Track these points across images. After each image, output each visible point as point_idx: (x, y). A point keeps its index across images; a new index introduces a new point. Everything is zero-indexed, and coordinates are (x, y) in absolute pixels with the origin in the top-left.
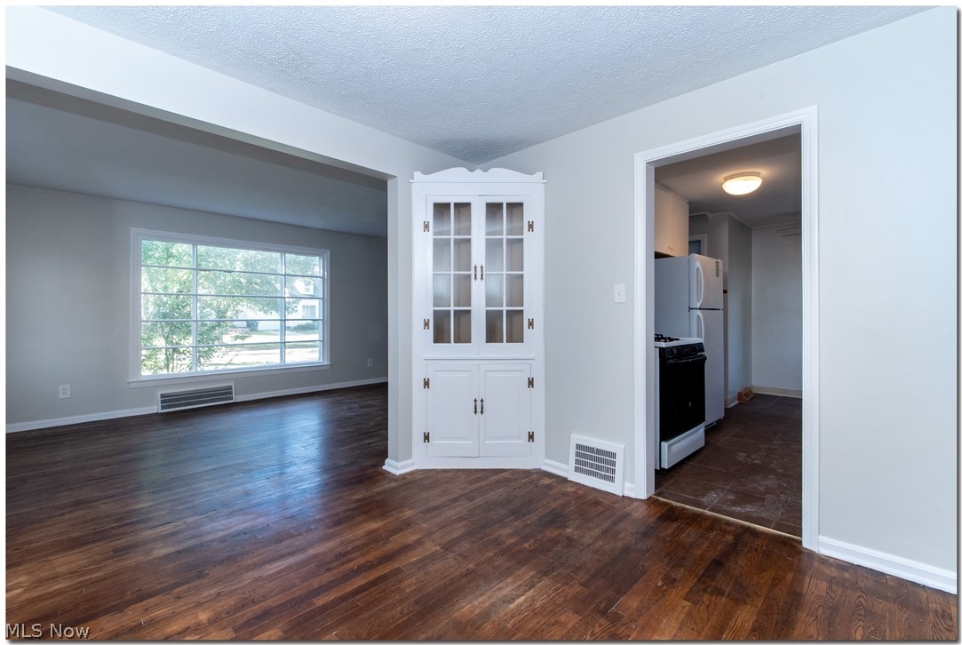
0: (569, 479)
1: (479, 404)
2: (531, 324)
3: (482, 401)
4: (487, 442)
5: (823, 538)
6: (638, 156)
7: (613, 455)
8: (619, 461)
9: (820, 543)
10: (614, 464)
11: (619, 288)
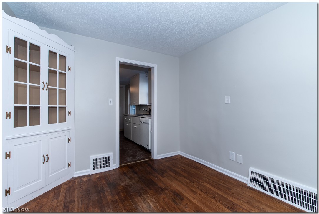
0: (91, 174)
1: (46, 157)
2: (69, 113)
3: (47, 155)
4: (49, 176)
5: (158, 156)
6: (117, 58)
7: (109, 157)
8: (111, 159)
9: (157, 157)
10: (110, 160)
11: (111, 100)
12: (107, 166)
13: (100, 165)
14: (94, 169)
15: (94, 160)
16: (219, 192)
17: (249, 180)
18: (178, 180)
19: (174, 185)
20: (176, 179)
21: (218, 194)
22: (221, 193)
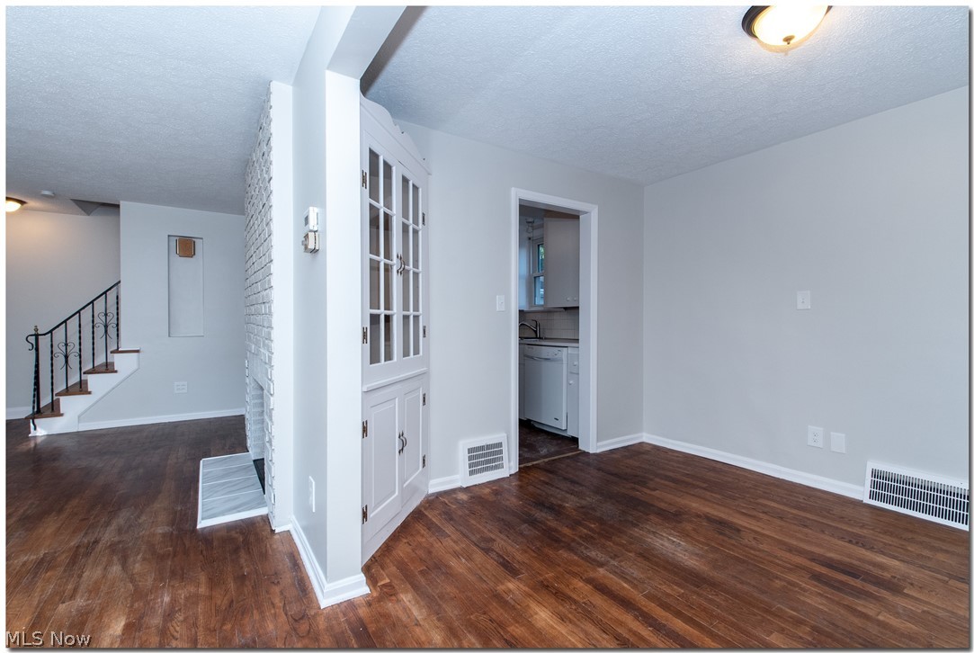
0: (464, 487)
2: (425, 332)
3: (403, 435)
4: (404, 486)
5: (599, 444)
6: (513, 191)
7: (500, 445)
8: (505, 448)
9: (598, 447)
10: (501, 452)
11: (499, 299)
12: (496, 467)
13: (483, 463)
14: (472, 473)
15: (470, 451)
16: (809, 516)
17: (868, 488)
18: (693, 495)
19: (694, 505)
20: (687, 493)
21: (809, 519)
22: (814, 518)
